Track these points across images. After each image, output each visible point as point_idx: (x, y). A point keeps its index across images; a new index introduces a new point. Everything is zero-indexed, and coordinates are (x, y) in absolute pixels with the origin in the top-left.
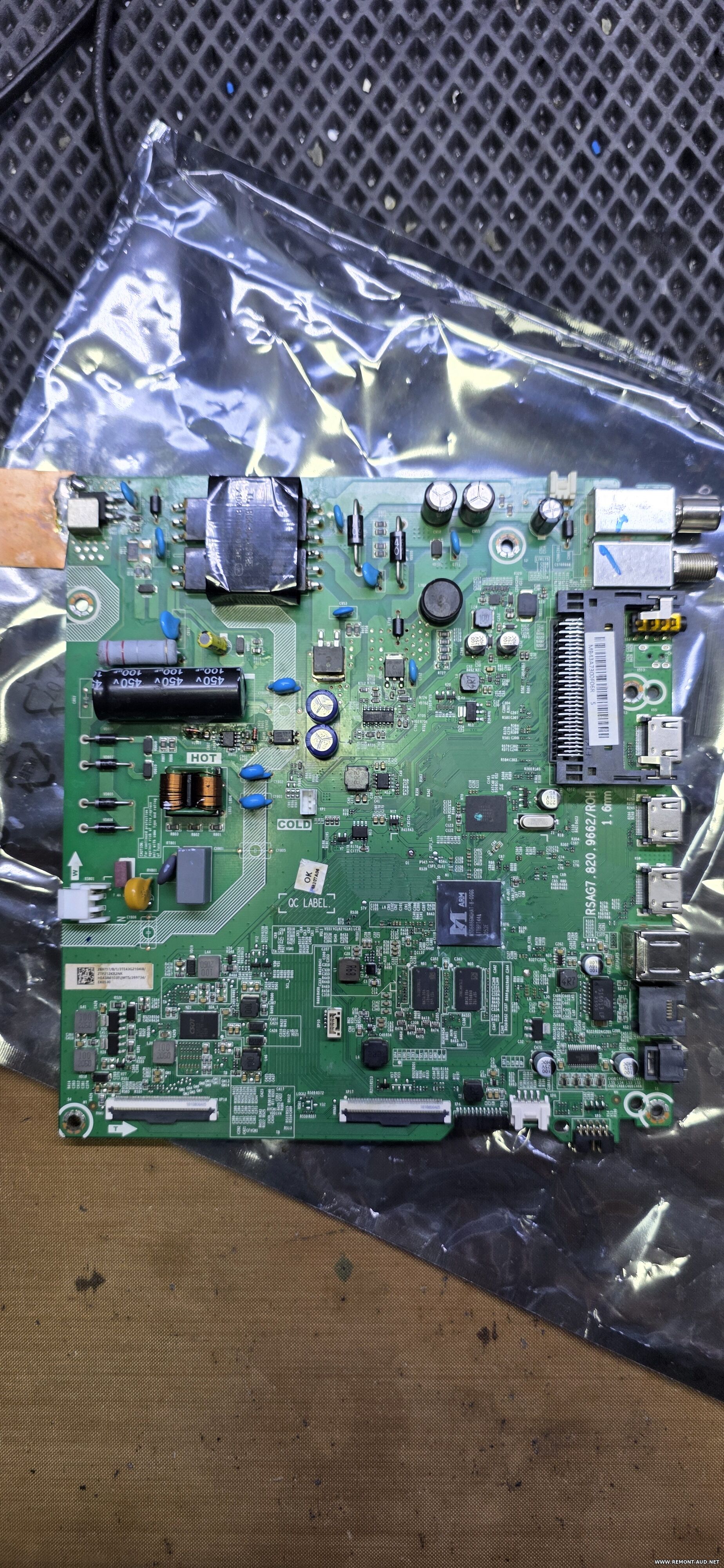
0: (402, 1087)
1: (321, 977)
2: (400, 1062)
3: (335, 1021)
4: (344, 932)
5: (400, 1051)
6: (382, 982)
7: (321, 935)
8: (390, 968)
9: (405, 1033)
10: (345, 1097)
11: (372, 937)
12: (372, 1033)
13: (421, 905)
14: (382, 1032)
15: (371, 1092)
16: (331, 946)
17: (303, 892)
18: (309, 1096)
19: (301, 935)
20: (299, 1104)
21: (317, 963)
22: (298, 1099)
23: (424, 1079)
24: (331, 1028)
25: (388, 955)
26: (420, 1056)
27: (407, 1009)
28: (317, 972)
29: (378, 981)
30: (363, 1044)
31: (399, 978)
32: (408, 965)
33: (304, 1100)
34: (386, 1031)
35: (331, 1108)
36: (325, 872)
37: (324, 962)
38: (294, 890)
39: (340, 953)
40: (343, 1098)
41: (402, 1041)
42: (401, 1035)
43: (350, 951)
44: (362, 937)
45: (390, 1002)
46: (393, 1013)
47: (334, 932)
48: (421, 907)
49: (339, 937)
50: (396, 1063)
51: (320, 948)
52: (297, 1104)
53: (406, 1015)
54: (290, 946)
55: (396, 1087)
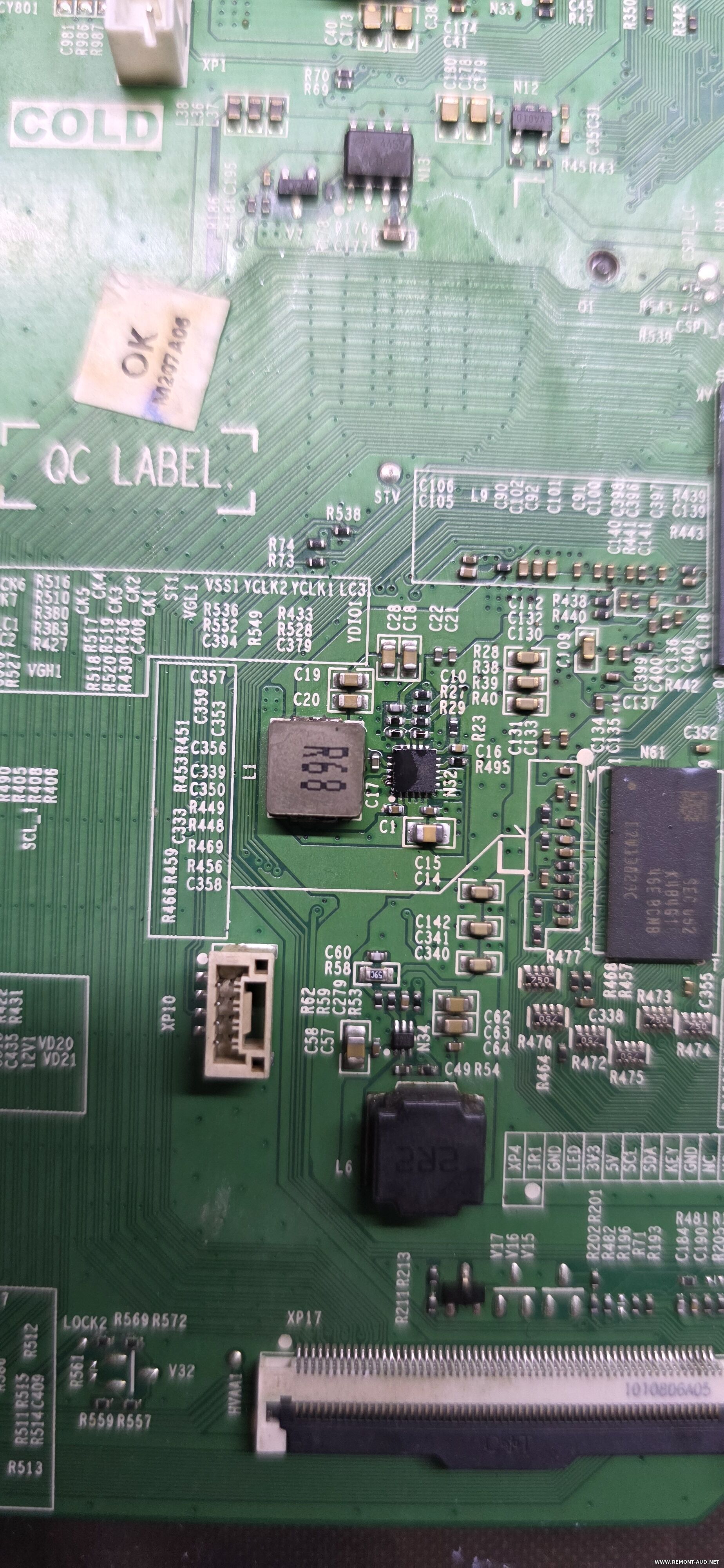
0: (539, 1300)
1: (182, 800)
2: (533, 1192)
3: (245, 1002)
4: (293, 600)
5: (536, 1142)
6: (465, 834)
7: (189, 614)
8: (500, 768)
9: (560, 1059)
10: (285, 1342)
11: (422, 629)
12: (415, 1059)
13: (646, 490)
14: (455, 1056)
15: (401, 1321)
16: (233, 662)
17: (114, 416)
18: (120, 1333)
19: (98, 608)
20: (76, 1369)
21: (167, 740)
22: (68, 1346)
23: (640, 1267)
24: (226, 1035)
25: (491, 712)
26: (625, 1164)
27: (573, 956)
28: (166, 780)
29: (446, 826)
30: (369, 1112)
31: (540, 815)
32: (585, 757)
33: (96, 1350)
34: (474, 1052)
35: (221, 1388)
36: (214, 326)
37: (200, 733)
38: (71, 408)
39: (272, 697)
40: (272, 1348)
41: (547, 1098)
42: (544, 1072)
43: (319, 687)
44: (379, 624)
45: (497, 922)
46: (510, 968)
47: (246, 601)
48: (646, 499)
49: (268, 625)
50: (518, 1195)
51: (182, 671)
52: (63, 1368)
53: (571, 982)
54: (45, 656)
55: (515, 1302)
